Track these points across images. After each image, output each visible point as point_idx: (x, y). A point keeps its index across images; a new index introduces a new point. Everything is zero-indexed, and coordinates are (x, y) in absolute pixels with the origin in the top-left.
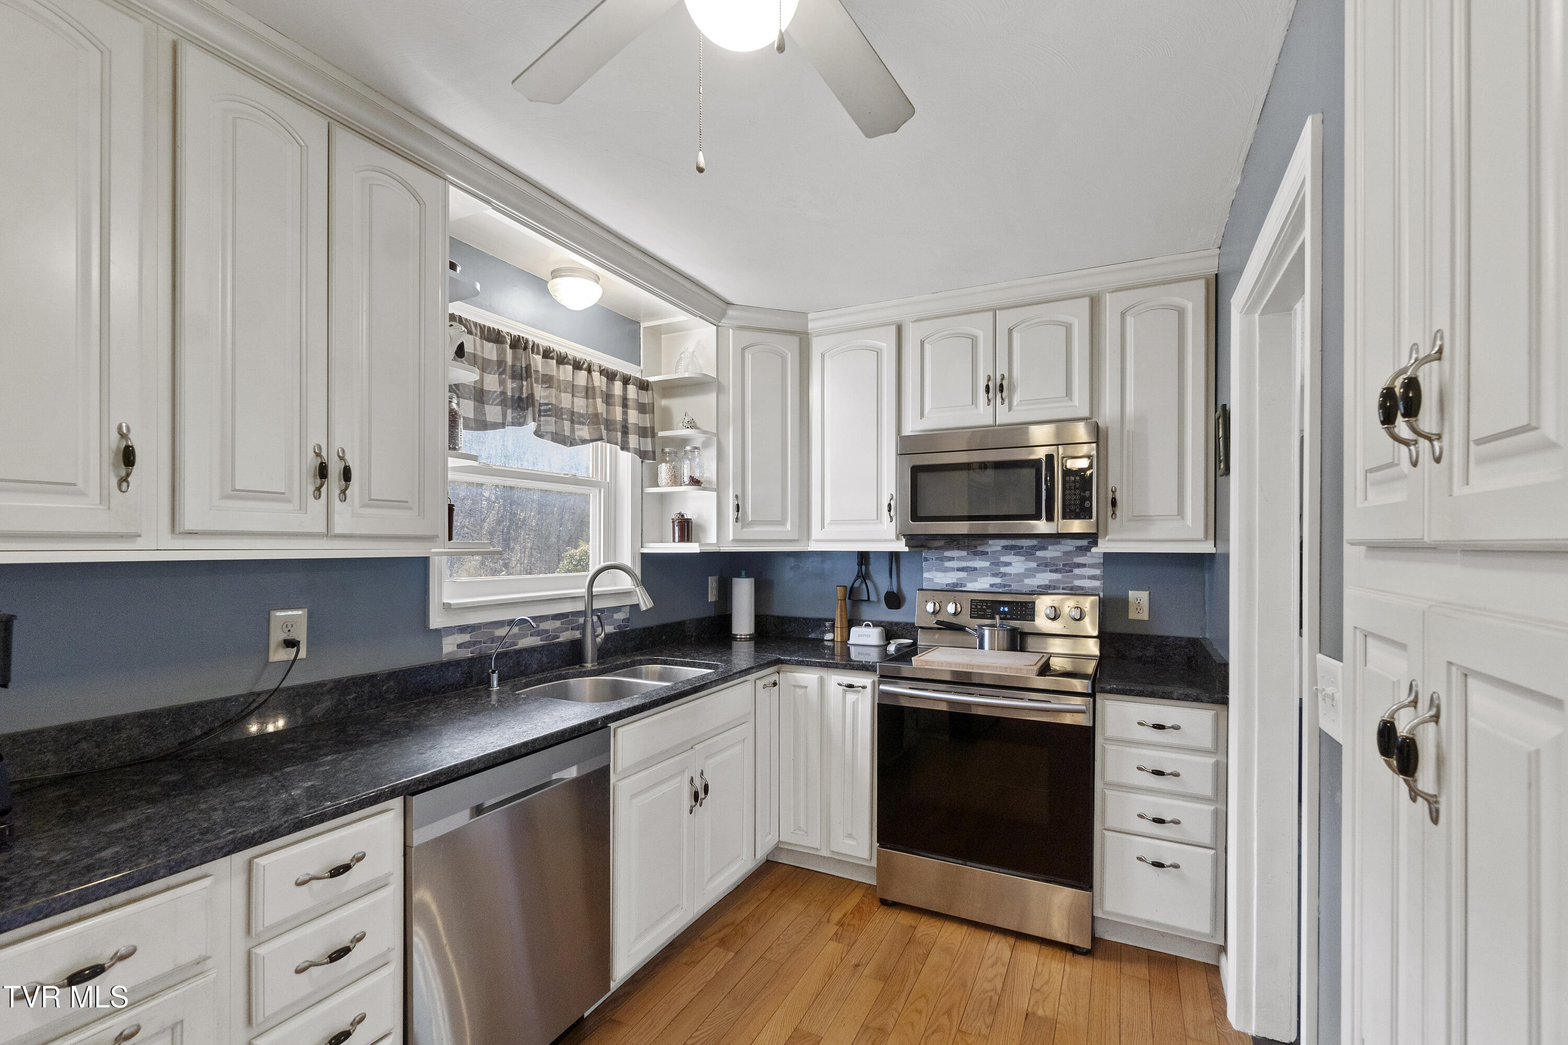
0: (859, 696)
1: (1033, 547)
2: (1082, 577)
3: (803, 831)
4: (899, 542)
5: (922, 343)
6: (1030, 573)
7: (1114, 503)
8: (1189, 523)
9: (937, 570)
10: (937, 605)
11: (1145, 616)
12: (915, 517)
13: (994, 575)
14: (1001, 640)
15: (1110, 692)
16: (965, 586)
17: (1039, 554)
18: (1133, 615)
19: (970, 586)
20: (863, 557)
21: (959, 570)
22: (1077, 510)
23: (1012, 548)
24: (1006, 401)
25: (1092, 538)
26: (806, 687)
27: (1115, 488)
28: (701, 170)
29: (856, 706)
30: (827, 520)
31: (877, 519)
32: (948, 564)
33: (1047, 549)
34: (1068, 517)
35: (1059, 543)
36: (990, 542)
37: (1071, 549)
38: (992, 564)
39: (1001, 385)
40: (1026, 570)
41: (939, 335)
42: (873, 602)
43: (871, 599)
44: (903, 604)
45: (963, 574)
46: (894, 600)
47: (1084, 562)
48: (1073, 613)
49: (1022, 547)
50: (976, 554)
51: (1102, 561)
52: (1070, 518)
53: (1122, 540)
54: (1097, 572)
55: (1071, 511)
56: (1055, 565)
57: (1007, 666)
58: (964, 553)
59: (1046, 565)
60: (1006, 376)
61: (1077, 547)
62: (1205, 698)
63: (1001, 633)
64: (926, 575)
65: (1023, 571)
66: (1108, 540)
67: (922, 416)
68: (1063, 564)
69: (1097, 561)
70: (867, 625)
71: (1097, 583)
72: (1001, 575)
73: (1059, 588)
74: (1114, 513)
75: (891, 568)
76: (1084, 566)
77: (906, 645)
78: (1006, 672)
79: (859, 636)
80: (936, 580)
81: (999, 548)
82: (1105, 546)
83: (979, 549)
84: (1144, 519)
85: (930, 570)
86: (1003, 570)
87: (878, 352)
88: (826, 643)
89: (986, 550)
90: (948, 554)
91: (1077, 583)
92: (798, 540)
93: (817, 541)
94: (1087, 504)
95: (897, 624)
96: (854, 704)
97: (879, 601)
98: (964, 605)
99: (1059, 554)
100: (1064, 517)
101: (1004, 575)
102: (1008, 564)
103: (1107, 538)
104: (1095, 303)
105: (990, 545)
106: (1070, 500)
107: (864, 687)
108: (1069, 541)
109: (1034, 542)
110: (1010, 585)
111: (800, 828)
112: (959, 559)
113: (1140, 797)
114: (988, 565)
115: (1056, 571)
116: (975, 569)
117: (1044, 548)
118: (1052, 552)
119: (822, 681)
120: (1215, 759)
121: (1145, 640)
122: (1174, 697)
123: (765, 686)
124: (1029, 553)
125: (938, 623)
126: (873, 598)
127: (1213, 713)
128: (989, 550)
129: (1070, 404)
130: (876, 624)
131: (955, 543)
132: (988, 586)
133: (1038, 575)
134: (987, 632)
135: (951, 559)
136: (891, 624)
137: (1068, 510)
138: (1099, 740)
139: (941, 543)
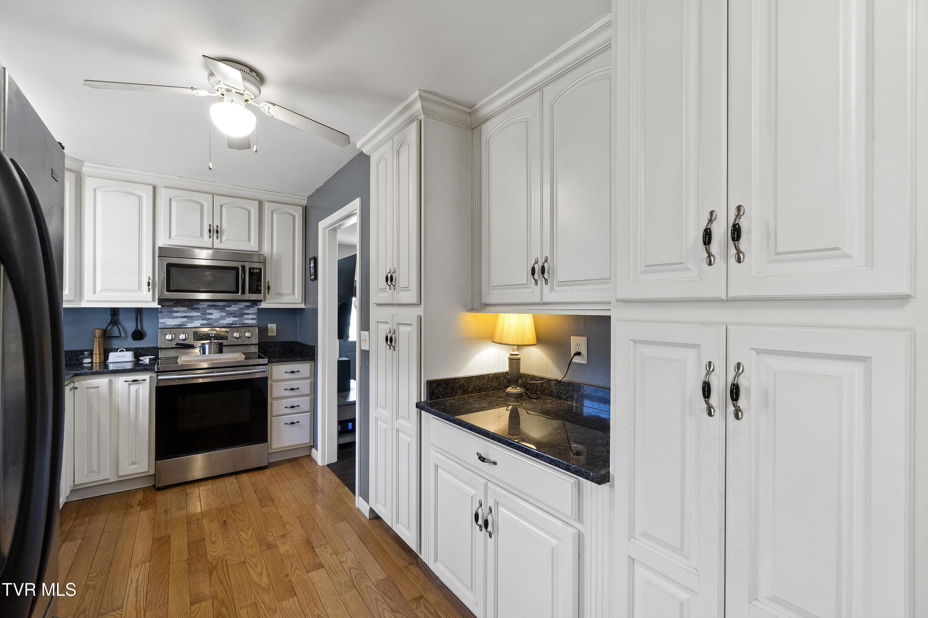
0: (141, 385)
1: (224, 306)
2: (248, 319)
3: (96, 472)
4: (154, 303)
5: (170, 200)
6: (222, 318)
7: (269, 288)
8: (297, 297)
9: (168, 318)
10: (173, 335)
11: (275, 334)
12: (168, 290)
13: (203, 320)
14: (215, 349)
15: (275, 362)
16: (186, 325)
17: (227, 309)
18: (270, 334)
19: (189, 325)
20: (115, 312)
21: (182, 317)
22: (255, 290)
23: (213, 306)
24: (219, 238)
25: (255, 302)
26: (98, 387)
27: (269, 282)
28: (210, 169)
29: (138, 392)
30: (98, 288)
31: (139, 290)
32: (175, 315)
33: (231, 307)
34: (251, 293)
35: (237, 304)
36: (201, 303)
37: (243, 306)
38: (202, 314)
39: (217, 231)
40: (220, 316)
41: (180, 198)
42: (123, 337)
43: (122, 336)
44: (145, 337)
45: (185, 320)
46: (138, 335)
47: (249, 313)
48: (247, 335)
49: (219, 306)
50: (193, 309)
51: (257, 312)
52: (252, 293)
53: (271, 303)
54: (255, 317)
55: (252, 290)
56: (236, 314)
57: (230, 358)
58: (185, 309)
59: (231, 314)
60: (219, 226)
61: (245, 306)
62: (307, 359)
63: (215, 345)
64: (160, 321)
65: (219, 317)
66: (266, 303)
67: (170, 237)
68: (239, 314)
69: (255, 312)
70: (123, 351)
71: (254, 321)
72: (207, 319)
73: (237, 324)
74: (268, 292)
75: (137, 317)
76: (249, 314)
77: (152, 359)
78: (230, 360)
79: (117, 357)
80: (167, 323)
81: (206, 306)
82: (263, 305)
83: (194, 306)
84: (280, 295)
85: (162, 318)
86: (208, 317)
87: (139, 198)
88: (85, 365)
89: (199, 307)
90: (174, 309)
91: (246, 322)
92: (74, 301)
93: (87, 301)
94: (259, 288)
95: (142, 348)
96: (137, 391)
97: (126, 337)
98: (190, 335)
99: (237, 309)
100: (249, 293)
101: (209, 319)
102: (211, 314)
103: (265, 302)
104: (261, 204)
105: (201, 305)
106: (252, 286)
107: (144, 380)
108: (242, 303)
109: (225, 303)
110: (212, 324)
111: (92, 472)
112: (182, 312)
113: (286, 400)
114: (200, 315)
115: (236, 317)
116: (193, 317)
117: (230, 306)
118: (234, 308)
119: (110, 382)
120: (310, 380)
121: (275, 344)
122: (298, 360)
123: (71, 389)
124: (222, 309)
125: (177, 344)
126: (123, 335)
127: (310, 364)
128: (200, 307)
129: (249, 244)
130: (128, 350)
131: (180, 303)
132: (200, 325)
133: (227, 319)
134: (207, 346)
135: (178, 312)
136: (137, 349)
137: (251, 290)
138: (269, 382)
139: (172, 303)
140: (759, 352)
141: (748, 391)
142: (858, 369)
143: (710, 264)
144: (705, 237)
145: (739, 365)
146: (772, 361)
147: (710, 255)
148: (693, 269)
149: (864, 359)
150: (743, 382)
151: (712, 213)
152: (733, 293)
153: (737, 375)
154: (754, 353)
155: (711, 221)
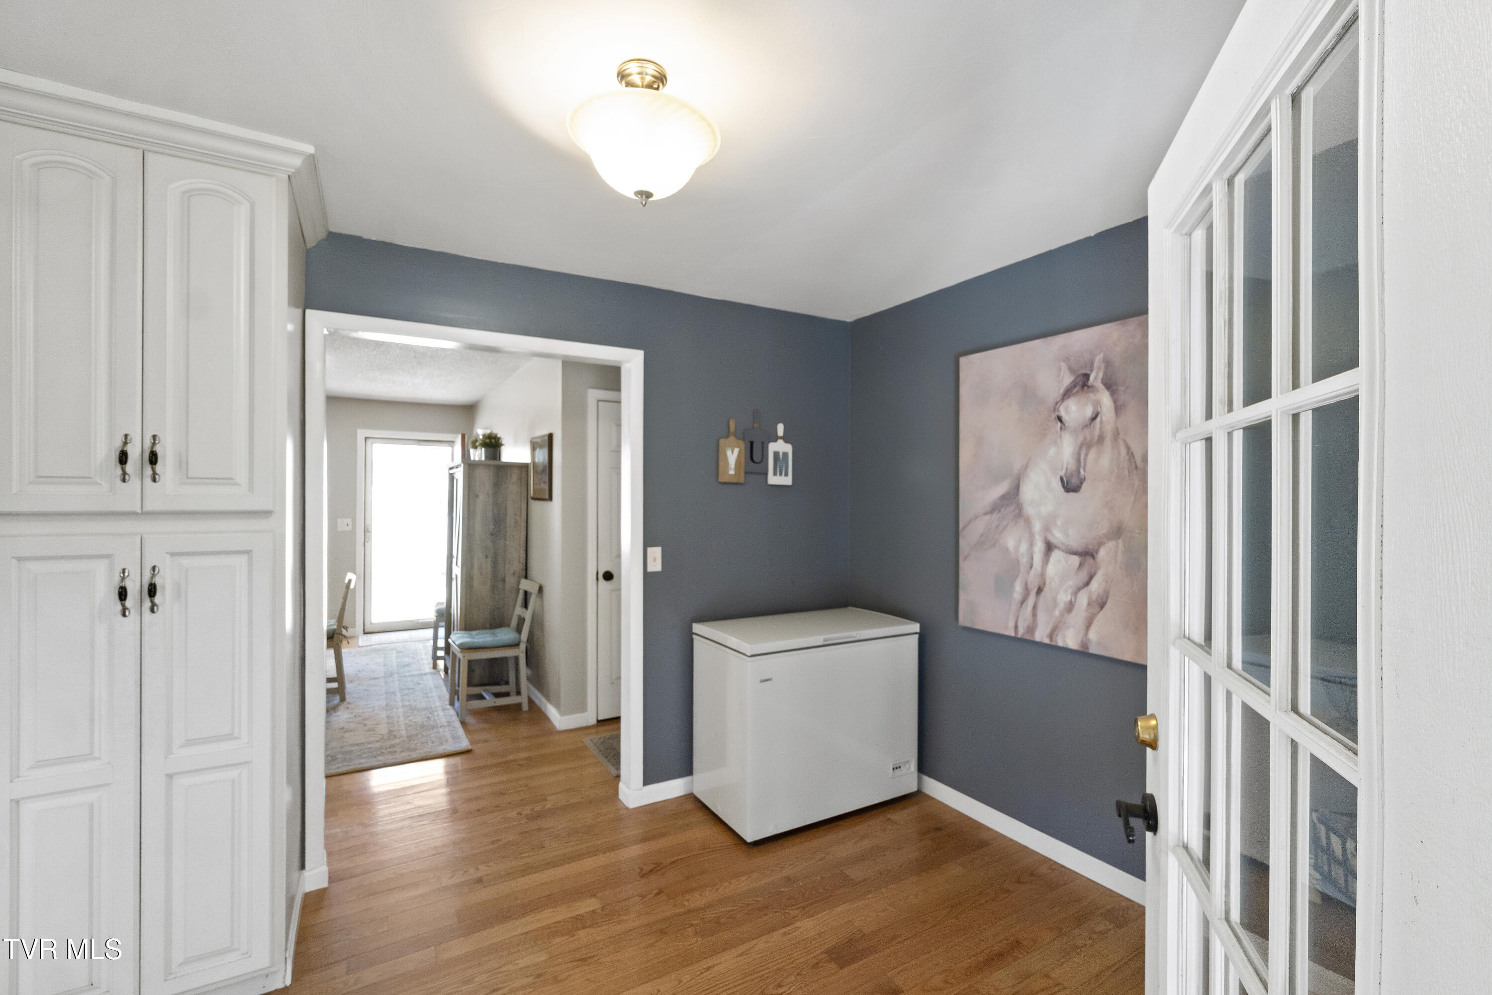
140: (173, 554)
141: (163, 588)
142: (244, 559)
143: (124, 480)
144: (122, 457)
145: (154, 568)
146: (185, 561)
147: (124, 473)
148: (103, 483)
149: (248, 552)
150: (158, 581)
151: (126, 436)
152: (148, 507)
153: (153, 576)
154: (168, 556)
155: (125, 443)
